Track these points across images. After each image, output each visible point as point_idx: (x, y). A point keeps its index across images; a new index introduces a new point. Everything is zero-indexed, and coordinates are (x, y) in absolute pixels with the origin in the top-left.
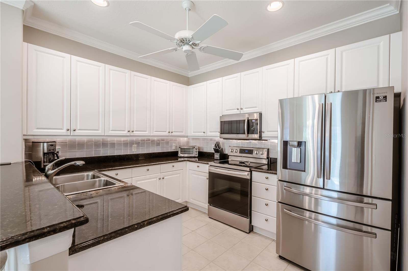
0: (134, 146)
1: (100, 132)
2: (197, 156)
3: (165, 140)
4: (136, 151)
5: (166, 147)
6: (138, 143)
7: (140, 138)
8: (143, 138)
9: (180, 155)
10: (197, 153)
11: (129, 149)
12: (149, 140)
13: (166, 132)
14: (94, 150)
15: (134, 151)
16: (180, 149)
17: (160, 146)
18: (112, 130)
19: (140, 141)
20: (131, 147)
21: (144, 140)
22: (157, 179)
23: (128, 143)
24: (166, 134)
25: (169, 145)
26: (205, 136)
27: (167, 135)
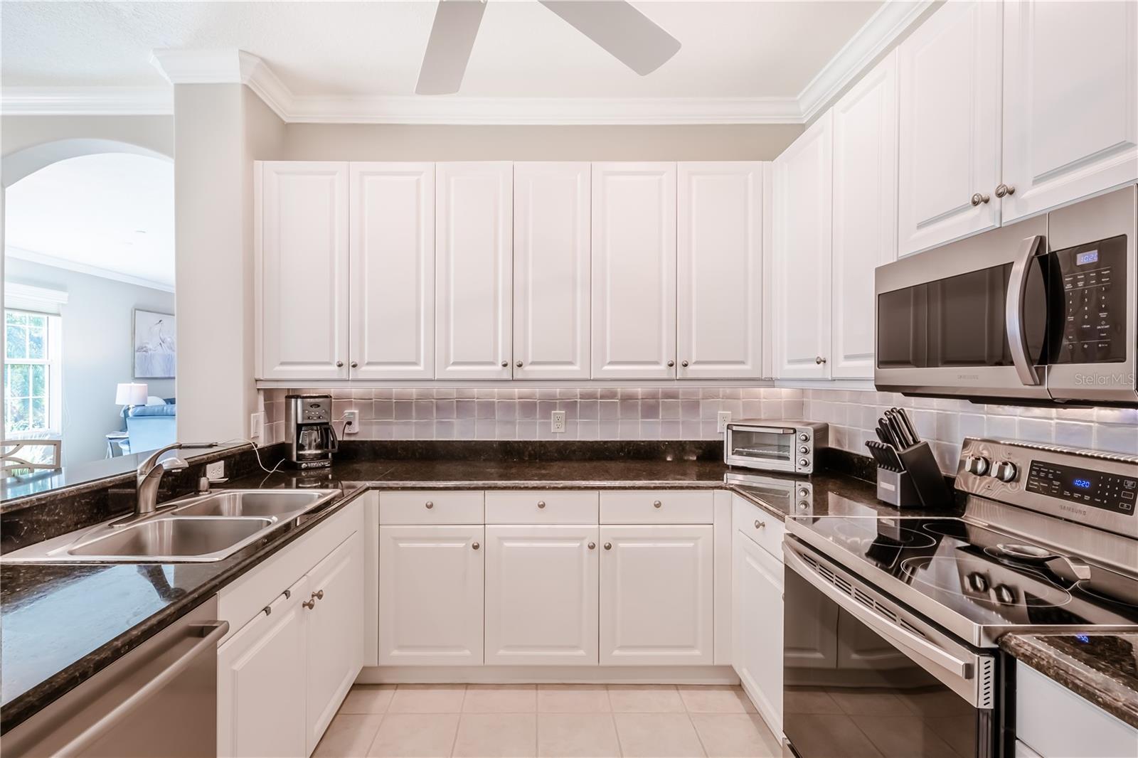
0: (554, 413)
1: (420, 368)
2: (809, 470)
3: (680, 397)
4: (562, 430)
5: (683, 422)
6: (570, 406)
7: (578, 389)
8: (589, 388)
9: (731, 459)
10: (810, 457)
11: (540, 423)
12: (612, 395)
13: (656, 363)
14: (435, 421)
15: (558, 430)
16: (730, 432)
17: (658, 418)
18: (455, 364)
19: (579, 397)
20: (548, 419)
21: (592, 396)
22: (581, 546)
23: (535, 403)
24: (661, 370)
25: (698, 415)
26: (827, 380)
27: (665, 376)
